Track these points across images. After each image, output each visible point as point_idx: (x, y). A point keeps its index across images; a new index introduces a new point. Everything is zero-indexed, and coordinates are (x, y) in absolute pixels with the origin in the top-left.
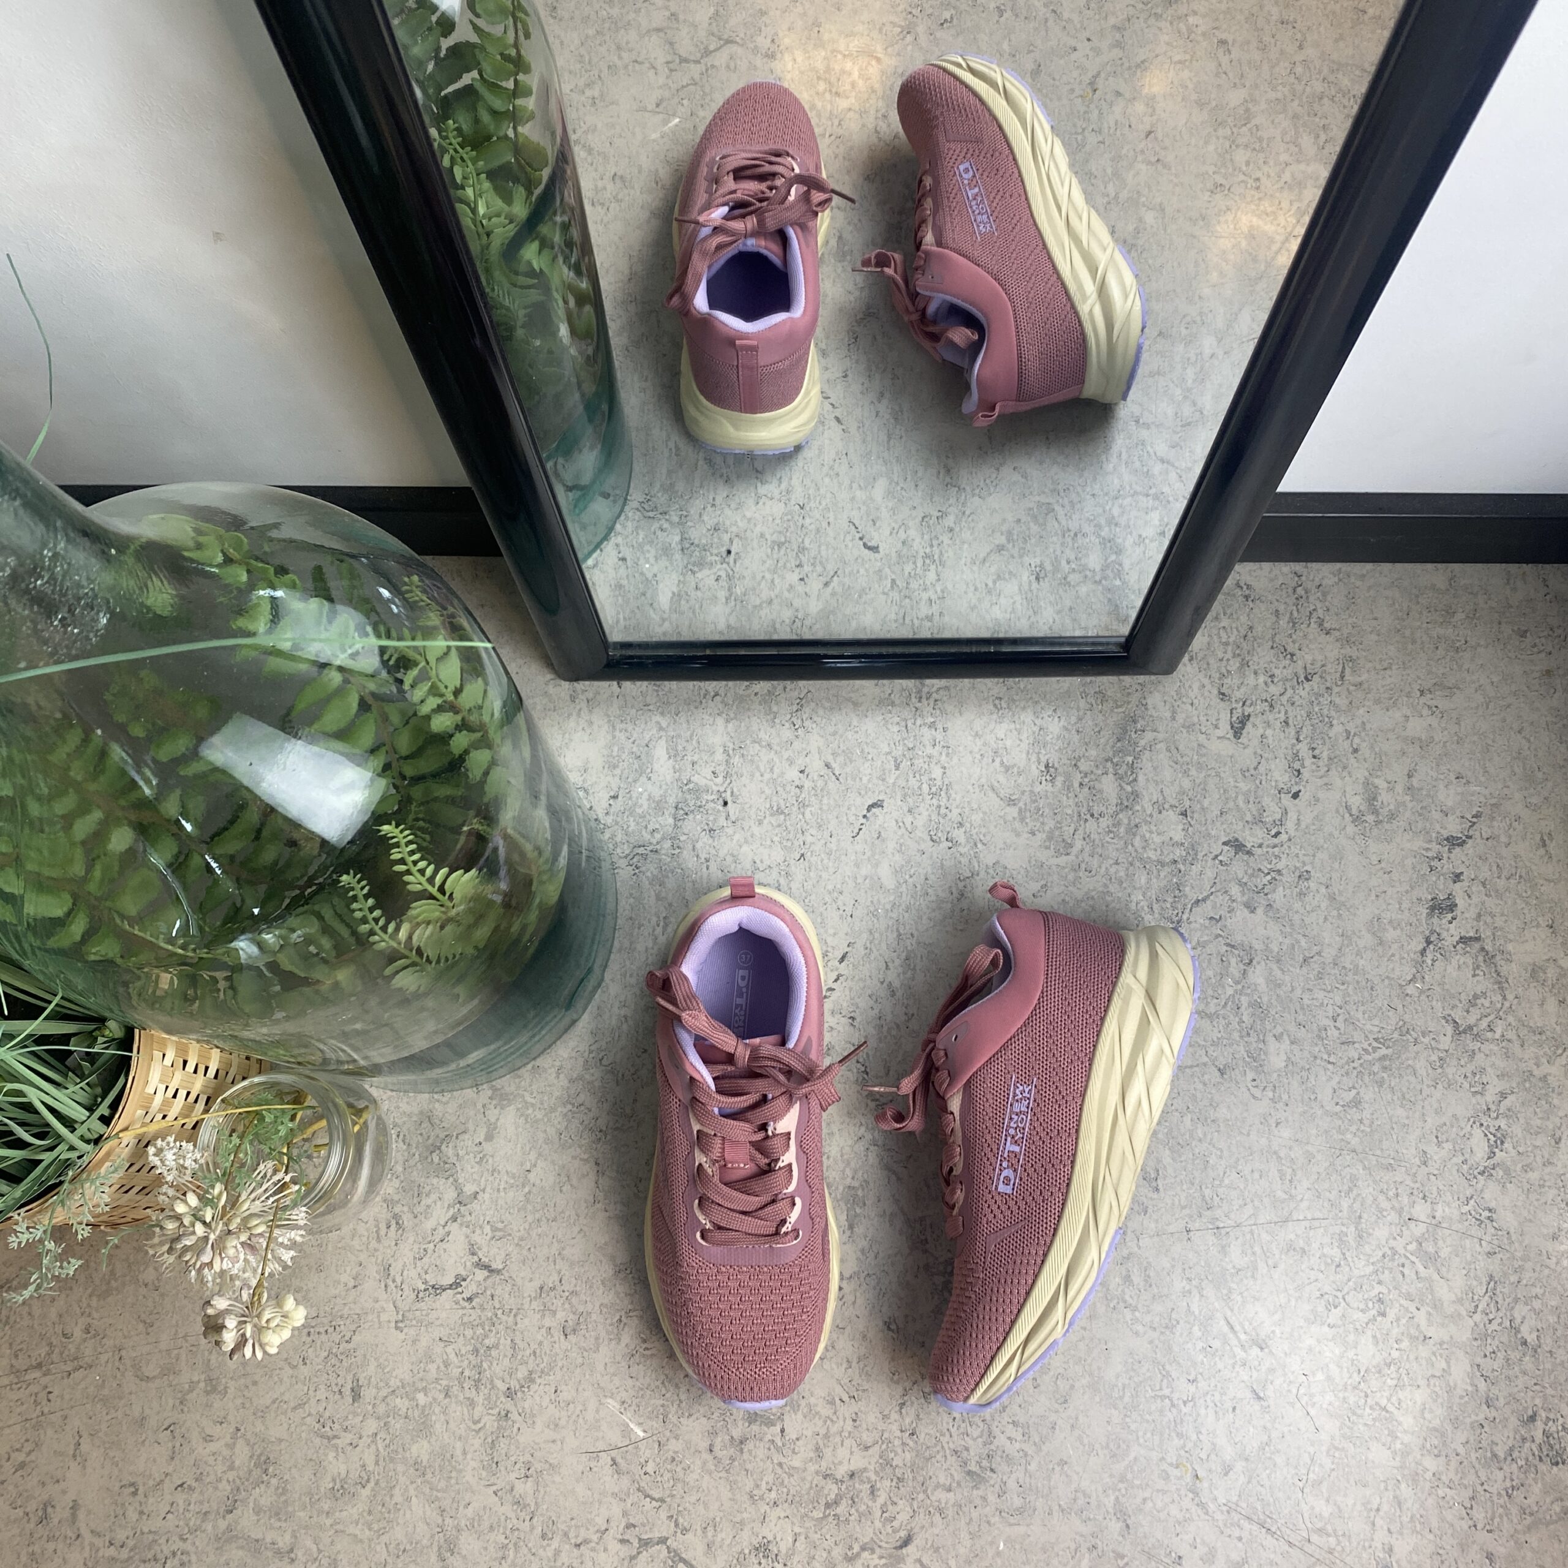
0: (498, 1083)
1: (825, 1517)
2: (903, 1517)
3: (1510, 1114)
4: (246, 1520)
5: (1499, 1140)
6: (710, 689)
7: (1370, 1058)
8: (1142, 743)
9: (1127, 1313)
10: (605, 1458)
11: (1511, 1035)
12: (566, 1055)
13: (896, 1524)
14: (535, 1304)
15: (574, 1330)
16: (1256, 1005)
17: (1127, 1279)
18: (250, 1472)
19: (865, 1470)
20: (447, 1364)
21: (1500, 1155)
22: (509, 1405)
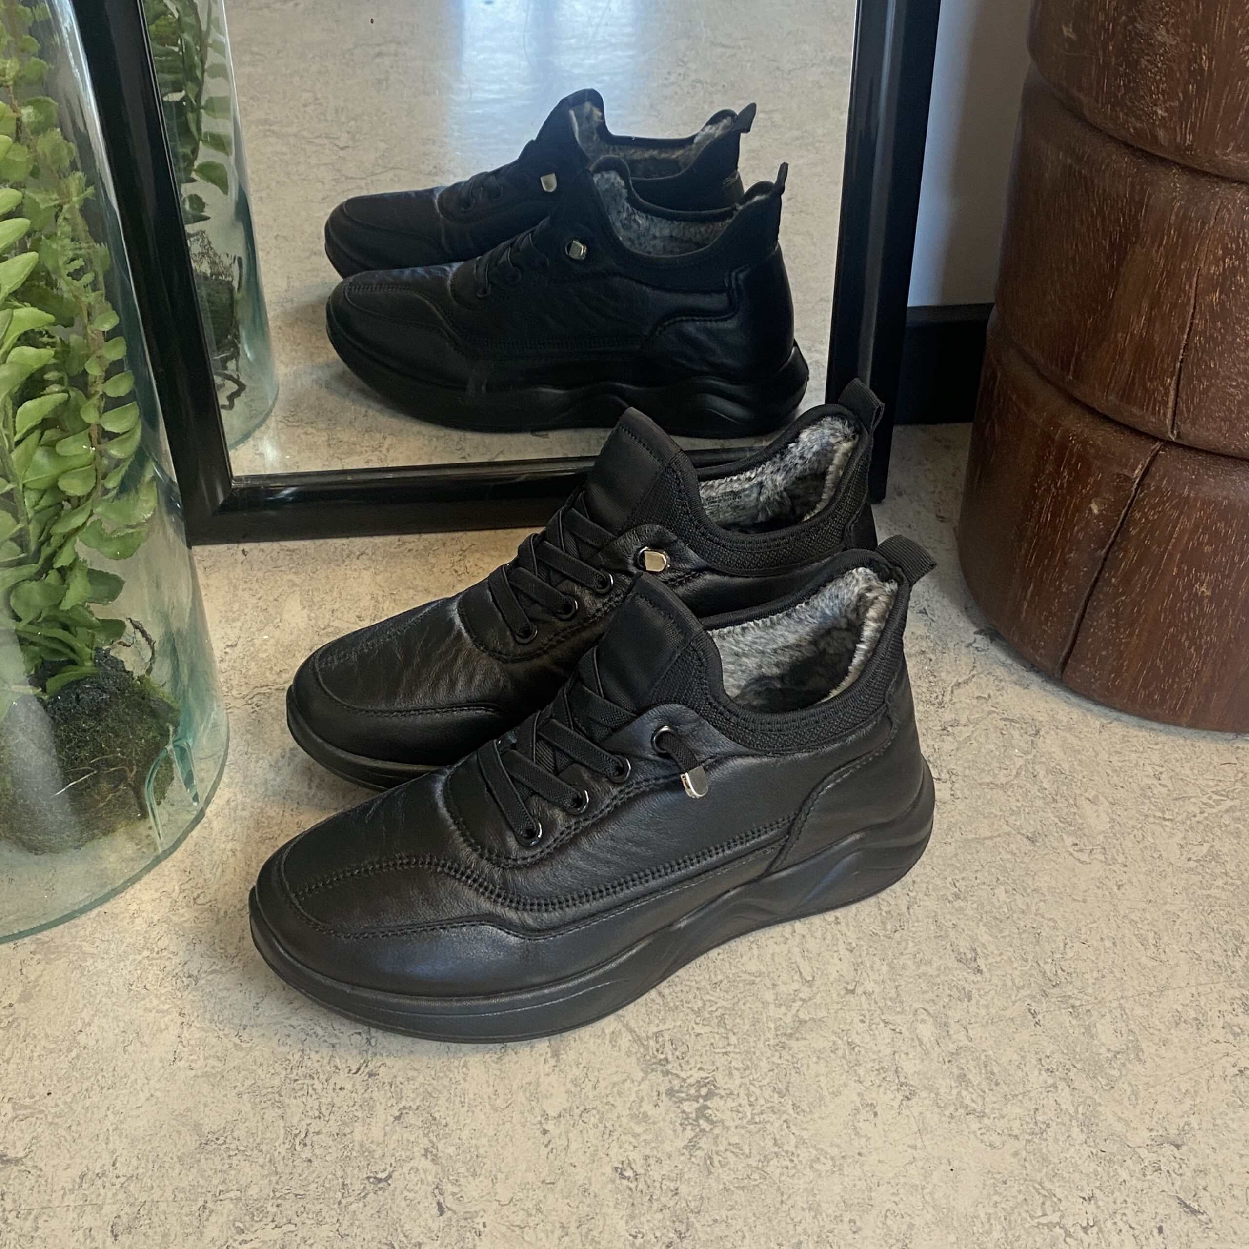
6: (355, 550)
7: (1214, 811)
12: (146, 897)
14: (70, 1200)
15: (129, 1229)
16: (1056, 772)
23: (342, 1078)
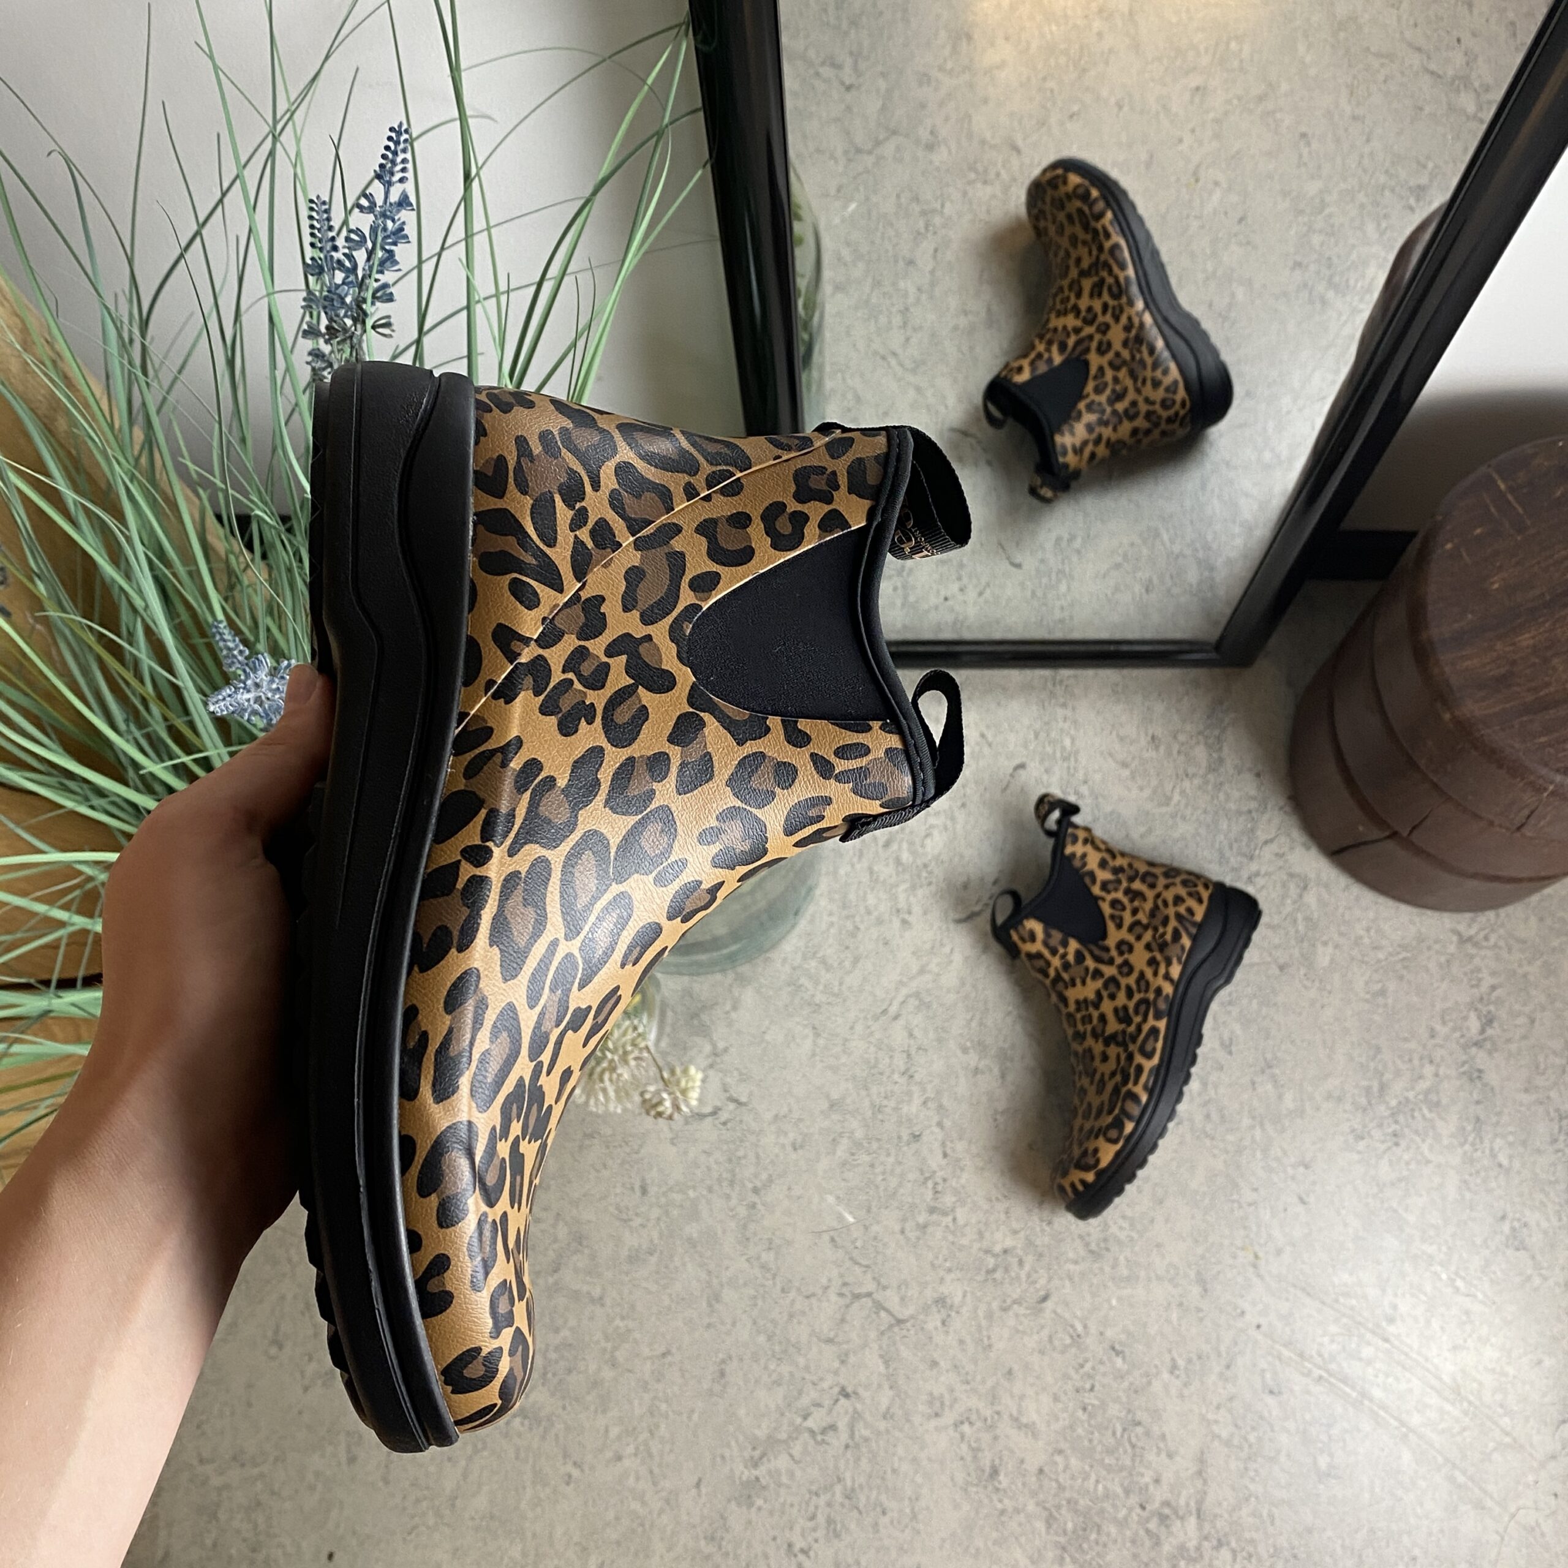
0: (740, 969)
1: (986, 1280)
2: (1042, 1282)
3: (1499, 1002)
4: (567, 1276)
5: (1489, 1021)
8: (1227, 720)
9: (1208, 1142)
10: (826, 1237)
11: (1502, 943)
13: (1038, 1286)
14: (773, 1128)
15: (802, 1147)
16: (1308, 919)
17: (1208, 1117)
18: (569, 1244)
19: (1014, 1248)
20: (709, 1169)
21: (1490, 1032)
22: (755, 1198)
23: (896, 1077)
